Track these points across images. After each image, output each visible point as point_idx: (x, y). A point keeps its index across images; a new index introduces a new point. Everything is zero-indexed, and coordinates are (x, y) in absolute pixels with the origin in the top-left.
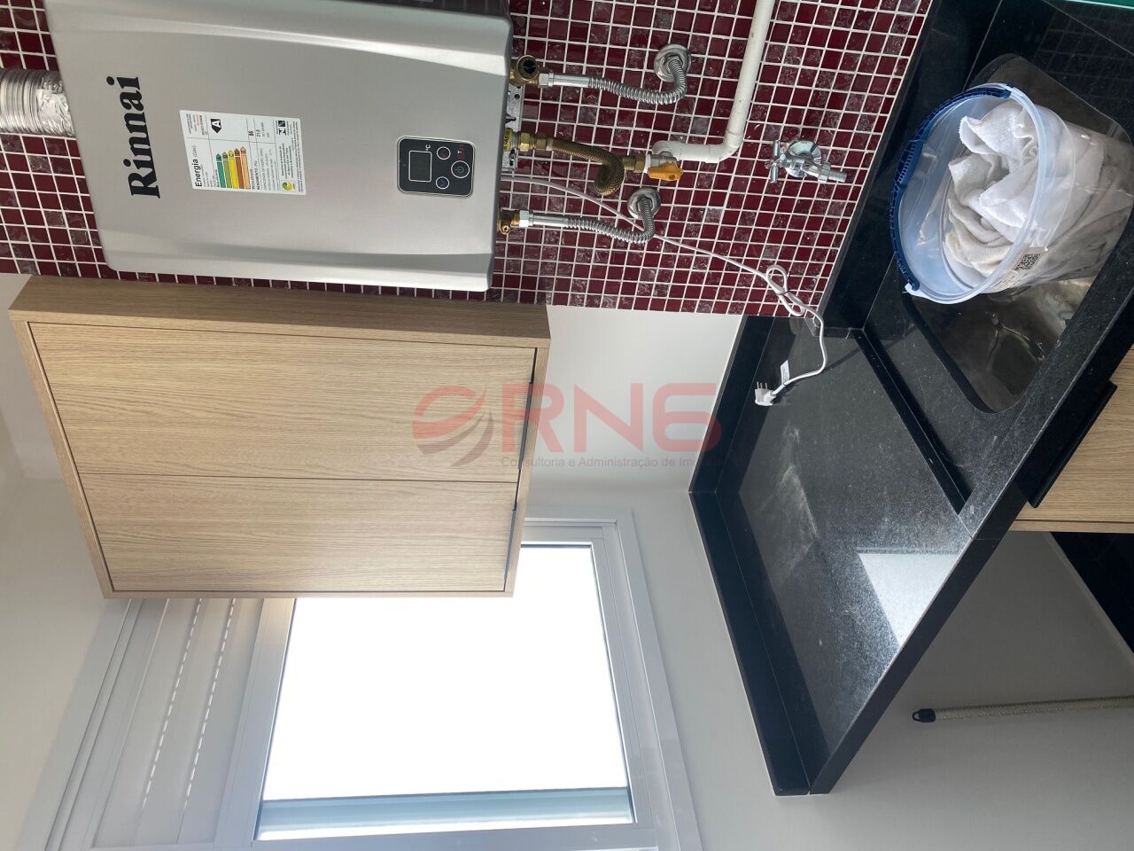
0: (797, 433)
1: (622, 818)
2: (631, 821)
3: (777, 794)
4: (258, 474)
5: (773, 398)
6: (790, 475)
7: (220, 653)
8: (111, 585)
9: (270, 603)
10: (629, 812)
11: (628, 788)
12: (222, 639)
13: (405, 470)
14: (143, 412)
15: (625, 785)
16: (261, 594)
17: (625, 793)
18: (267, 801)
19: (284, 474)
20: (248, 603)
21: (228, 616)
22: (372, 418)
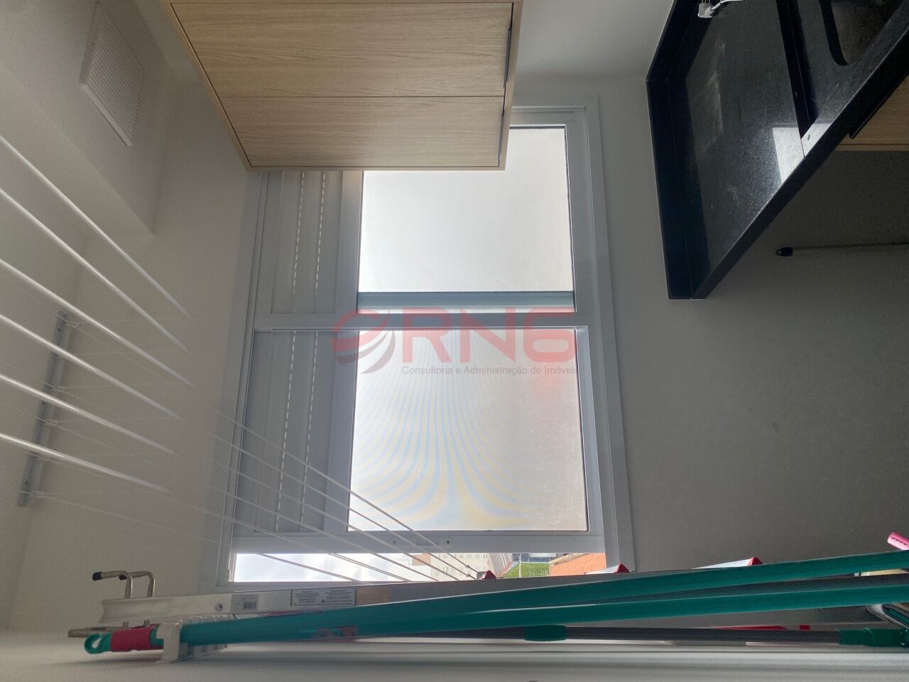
0: (723, 47)
1: (568, 309)
2: (573, 311)
3: (670, 298)
4: (329, 95)
5: (711, 12)
6: (714, 80)
7: (321, 205)
8: (249, 164)
9: (348, 174)
10: (573, 306)
11: (573, 292)
12: (321, 196)
13: (424, 90)
14: (251, 58)
15: (572, 290)
16: (340, 168)
17: (572, 294)
18: (361, 293)
19: (347, 94)
20: (333, 174)
21: (322, 181)
22: (400, 56)
